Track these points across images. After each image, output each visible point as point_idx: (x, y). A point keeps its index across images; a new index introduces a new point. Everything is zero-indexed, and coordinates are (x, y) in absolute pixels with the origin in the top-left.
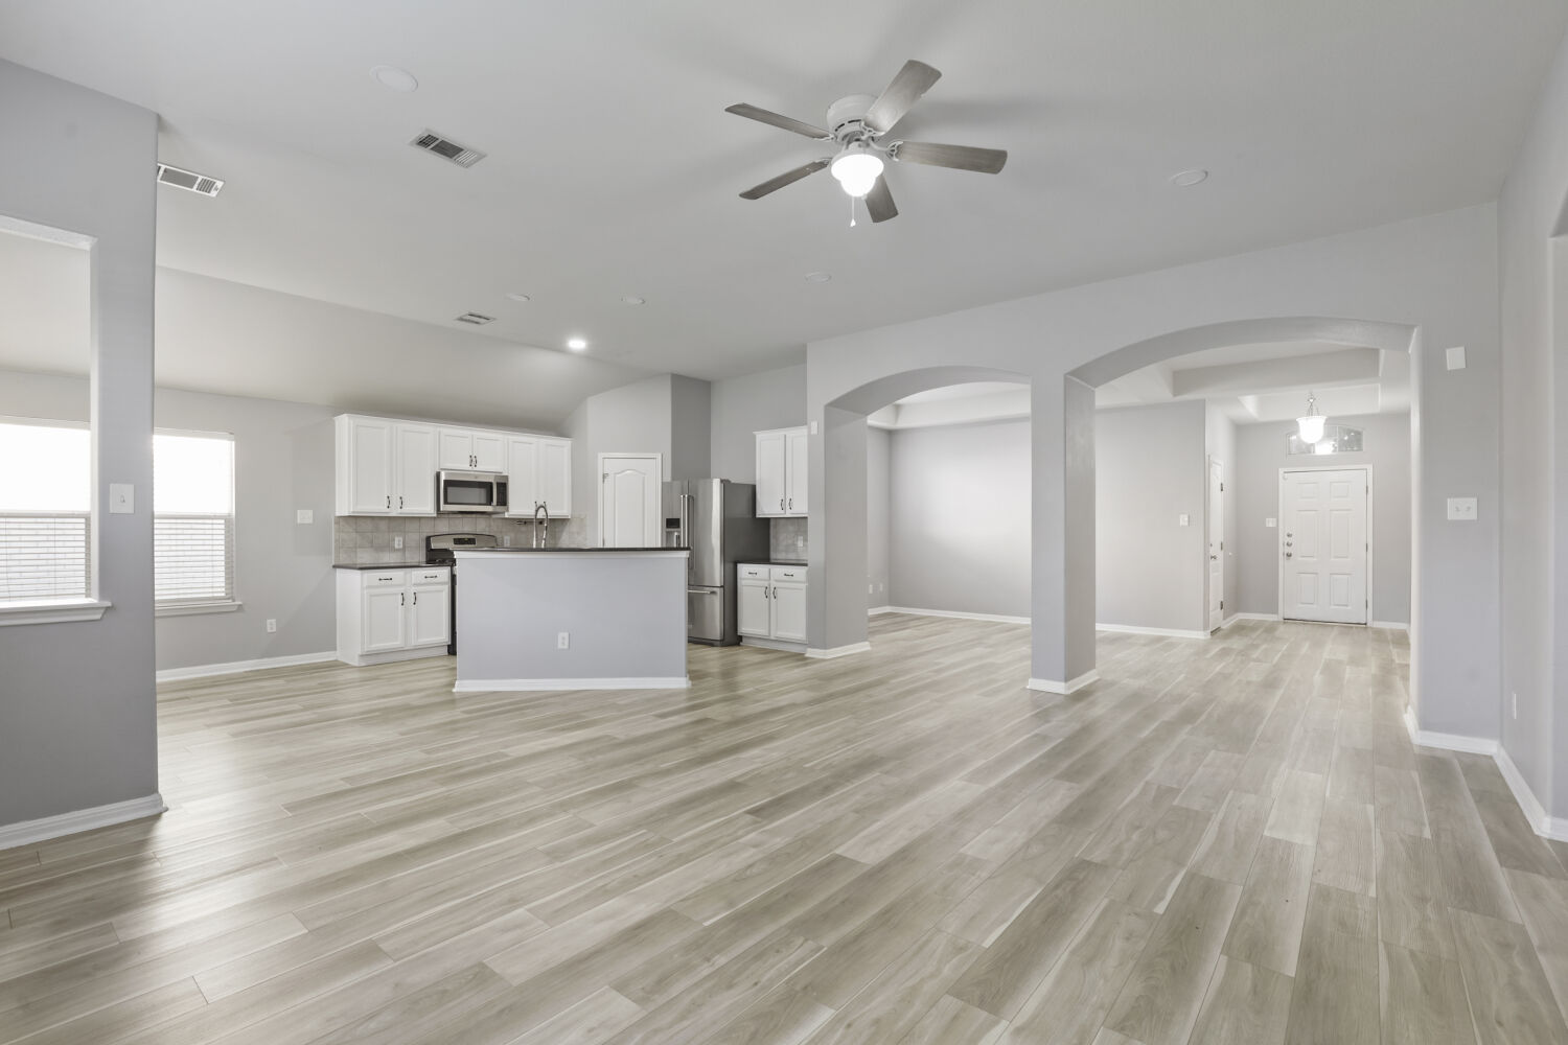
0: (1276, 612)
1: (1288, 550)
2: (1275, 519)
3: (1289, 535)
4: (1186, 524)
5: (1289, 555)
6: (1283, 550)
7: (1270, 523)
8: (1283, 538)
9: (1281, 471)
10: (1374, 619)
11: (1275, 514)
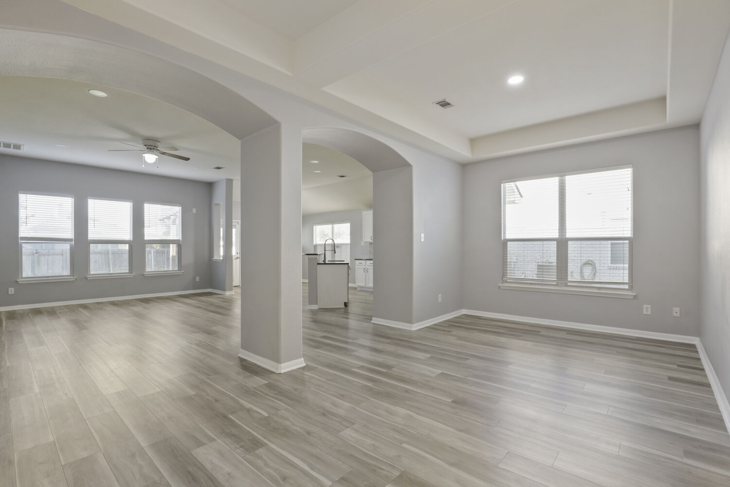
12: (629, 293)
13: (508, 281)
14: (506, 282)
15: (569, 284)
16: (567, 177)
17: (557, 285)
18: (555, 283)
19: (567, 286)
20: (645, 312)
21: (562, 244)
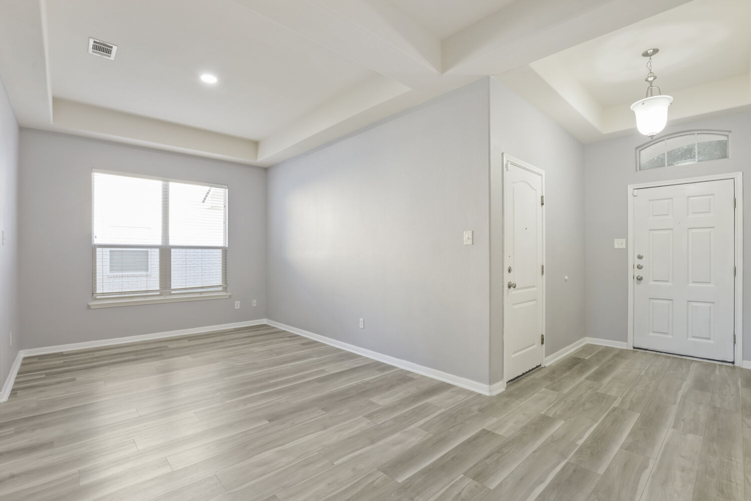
0: (625, 340)
1: (638, 273)
2: (624, 240)
3: (640, 257)
4: (470, 242)
5: (640, 279)
6: (632, 272)
7: (619, 244)
8: (632, 260)
9: (630, 188)
10: (744, 358)
11: (625, 235)
12: (224, 294)
13: (98, 297)
14: (96, 299)
15: (172, 292)
16: (170, 183)
17: (161, 295)
18: (158, 293)
19: (171, 294)
20: (236, 308)
21: (165, 252)
